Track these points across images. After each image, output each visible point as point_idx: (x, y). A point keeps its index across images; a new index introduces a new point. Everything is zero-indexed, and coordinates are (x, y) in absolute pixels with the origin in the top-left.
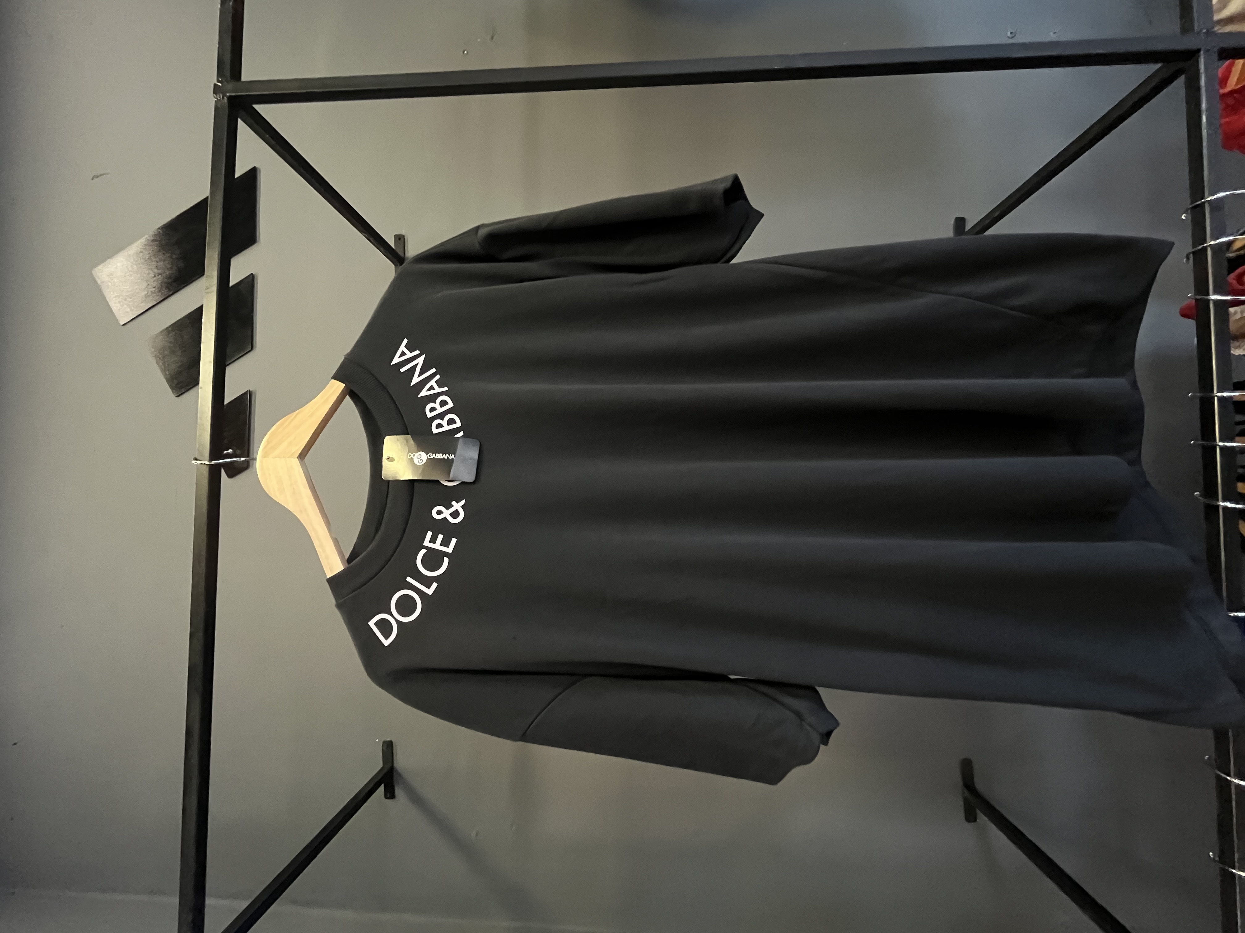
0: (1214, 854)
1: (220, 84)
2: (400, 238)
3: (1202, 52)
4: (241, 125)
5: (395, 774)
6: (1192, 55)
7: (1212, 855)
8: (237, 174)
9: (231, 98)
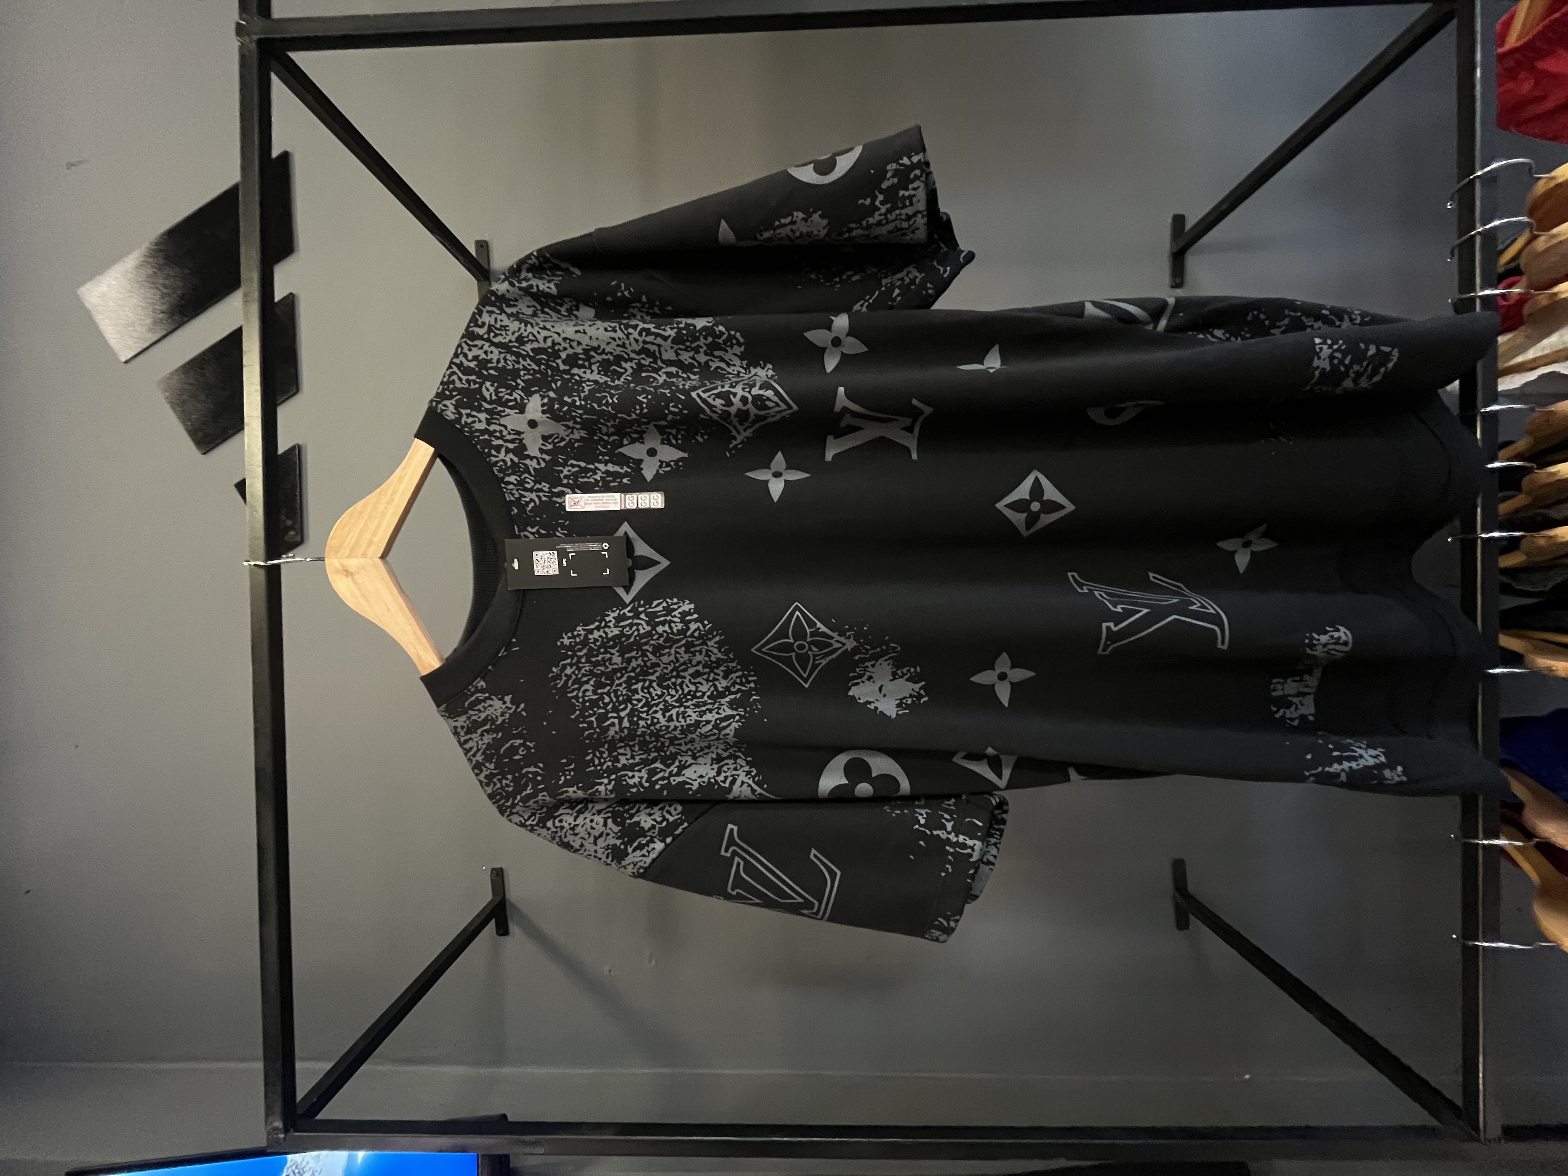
1: (244, 23)
2: (483, 245)
4: (276, 83)
5: (508, 908)
7: (1455, 936)
8: (275, 153)
9: (260, 42)
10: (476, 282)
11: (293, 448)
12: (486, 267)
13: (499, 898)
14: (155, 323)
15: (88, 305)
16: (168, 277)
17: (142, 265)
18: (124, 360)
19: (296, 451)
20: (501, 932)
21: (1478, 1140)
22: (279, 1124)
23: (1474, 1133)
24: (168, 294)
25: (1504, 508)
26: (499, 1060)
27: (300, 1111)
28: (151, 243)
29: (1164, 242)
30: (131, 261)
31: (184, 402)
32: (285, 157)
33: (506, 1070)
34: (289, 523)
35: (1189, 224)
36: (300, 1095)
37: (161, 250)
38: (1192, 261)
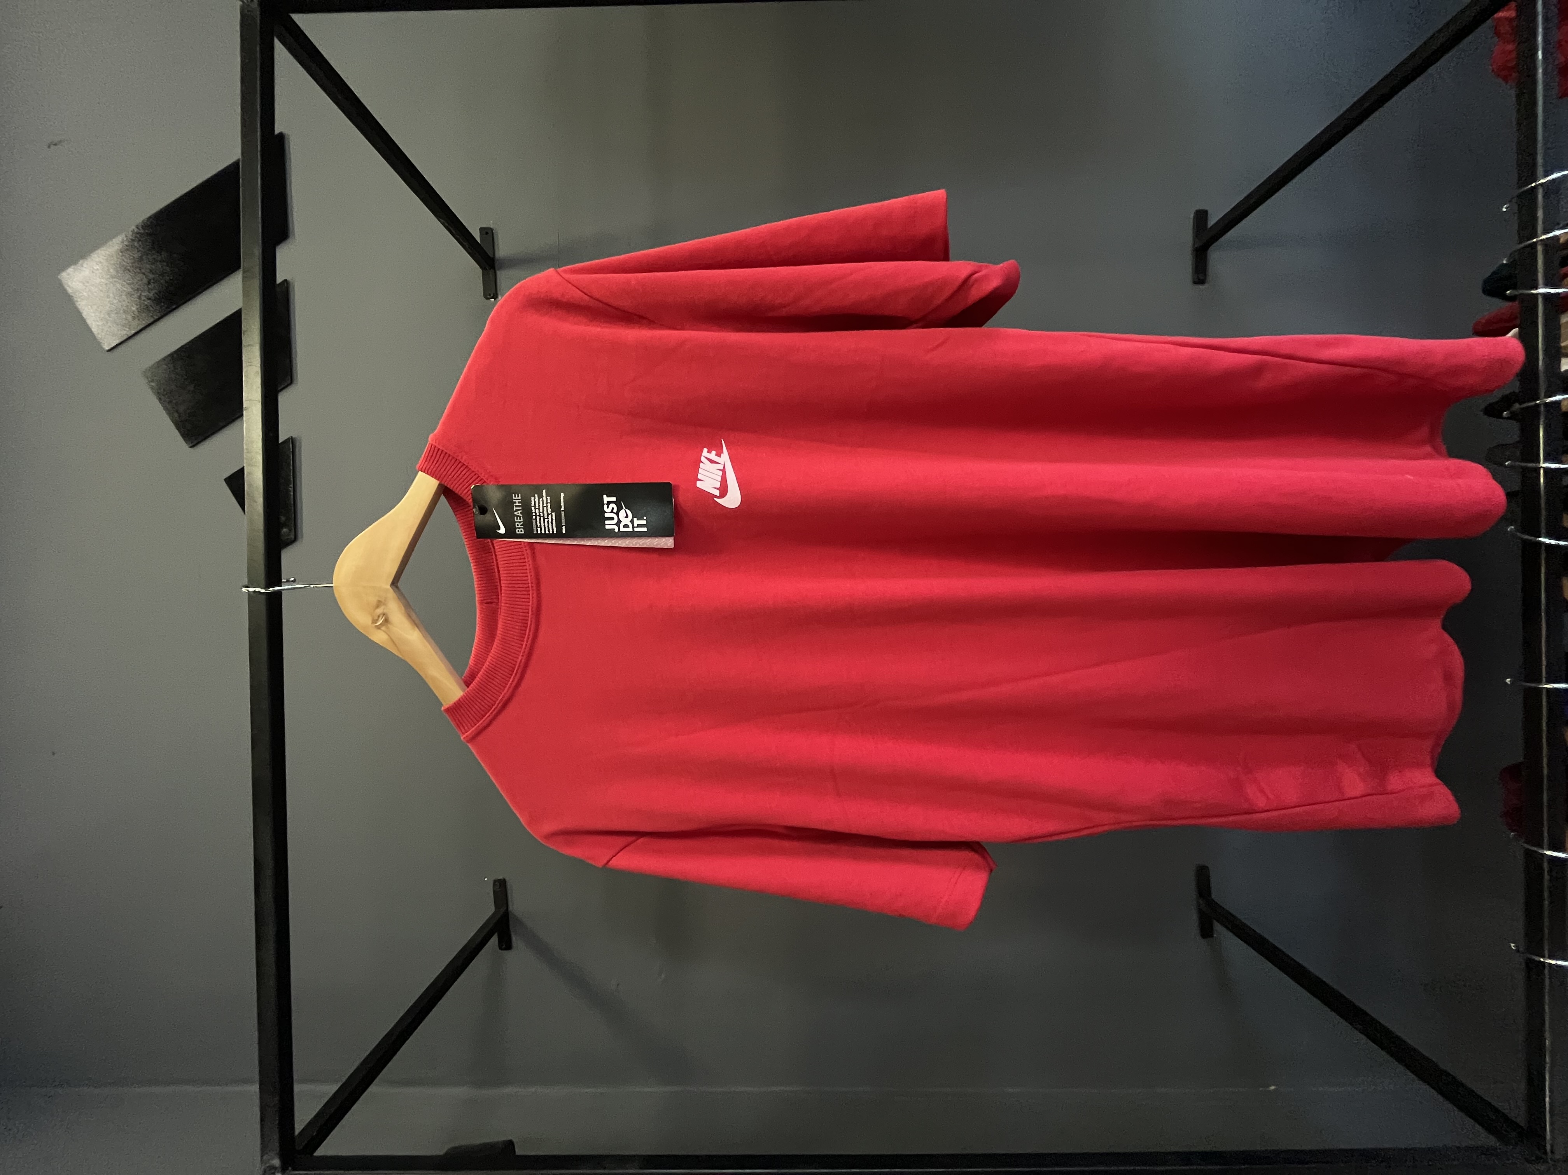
0: (1516, 945)
2: (488, 232)
4: (279, 48)
5: (511, 922)
7: (1514, 946)
10: (478, 270)
11: (288, 439)
12: (491, 254)
13: (503, 910)
14: (141, 309)
15: (70, 291)
16: (155, 262)
17: (127, 249)
18: (107, 349)
21: (1546, 1162)
22: (276, 1162)
23: (1541, 1155)
24: (155, 281)
27: (299, 1147)
28: (137, 227)
29: (1187, 236)
30: (116, 245)
31: (171, 392)
34: (285, 519)
35: (1212, 222)
36: (298, 1128)
37: (148, 234)
38: (1216, 256)
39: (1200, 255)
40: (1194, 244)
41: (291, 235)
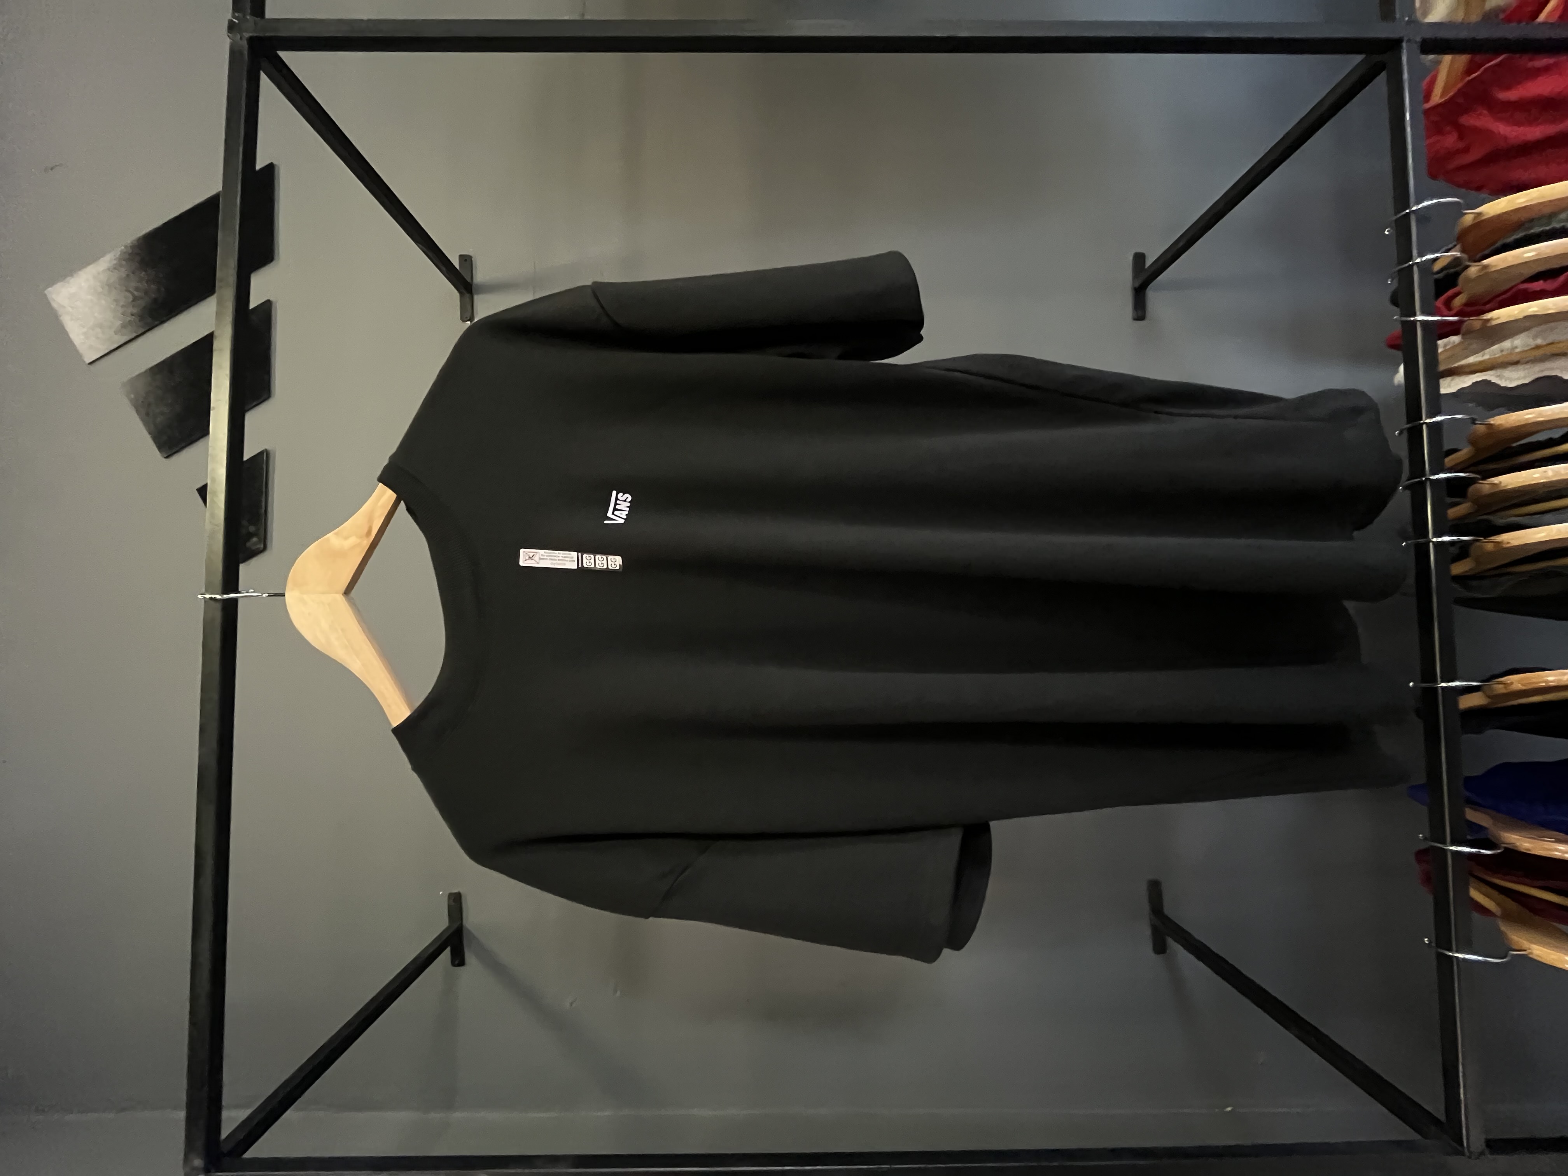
0: (1429, 940)
1: (236, 21)
2: (467, 258)
3: (1404, 45)
4: (265, 80)
5: (464, 936)
6: (1394, 45)
7: (1427, 941)
8: (259, 166)
9: (251, 40)
10: (457, 294)
11: (261, 453)
12: (469, 280)
13: (456, 926)
14: (123, 326)
15: (54, 305)
16: (140, 280)
18: (89, 361)
19: (263, 459)
20: (457, 962)
21: (1463, 1154)
22: (199, 1163)
23: (1459, 1147)
24: (140, 298)
25: (1453, 513)
26: (449, 1105)
27: (224, 1150)
28: (126, 247)
29: (1126, 277)
30: (106, 262)
31: (149, 405)
32: (270, 169)
33: (457, 1115)
34: (252, 529)
35: (1149, 262)
36: (225, 1132)
38: (1152, 295)
39: (1140, 293)
40: (1133, 285)
41: (276, 257)
